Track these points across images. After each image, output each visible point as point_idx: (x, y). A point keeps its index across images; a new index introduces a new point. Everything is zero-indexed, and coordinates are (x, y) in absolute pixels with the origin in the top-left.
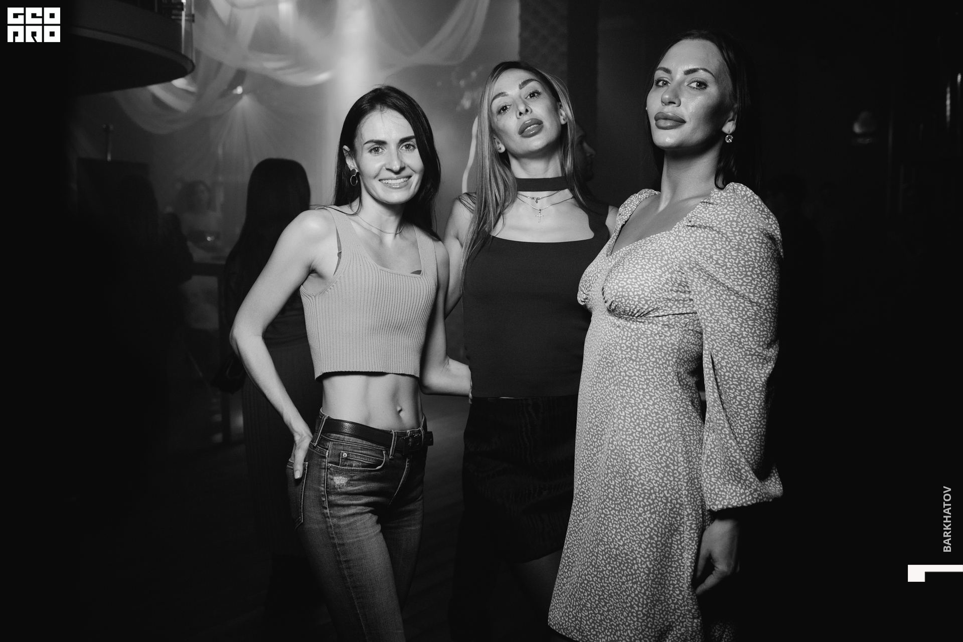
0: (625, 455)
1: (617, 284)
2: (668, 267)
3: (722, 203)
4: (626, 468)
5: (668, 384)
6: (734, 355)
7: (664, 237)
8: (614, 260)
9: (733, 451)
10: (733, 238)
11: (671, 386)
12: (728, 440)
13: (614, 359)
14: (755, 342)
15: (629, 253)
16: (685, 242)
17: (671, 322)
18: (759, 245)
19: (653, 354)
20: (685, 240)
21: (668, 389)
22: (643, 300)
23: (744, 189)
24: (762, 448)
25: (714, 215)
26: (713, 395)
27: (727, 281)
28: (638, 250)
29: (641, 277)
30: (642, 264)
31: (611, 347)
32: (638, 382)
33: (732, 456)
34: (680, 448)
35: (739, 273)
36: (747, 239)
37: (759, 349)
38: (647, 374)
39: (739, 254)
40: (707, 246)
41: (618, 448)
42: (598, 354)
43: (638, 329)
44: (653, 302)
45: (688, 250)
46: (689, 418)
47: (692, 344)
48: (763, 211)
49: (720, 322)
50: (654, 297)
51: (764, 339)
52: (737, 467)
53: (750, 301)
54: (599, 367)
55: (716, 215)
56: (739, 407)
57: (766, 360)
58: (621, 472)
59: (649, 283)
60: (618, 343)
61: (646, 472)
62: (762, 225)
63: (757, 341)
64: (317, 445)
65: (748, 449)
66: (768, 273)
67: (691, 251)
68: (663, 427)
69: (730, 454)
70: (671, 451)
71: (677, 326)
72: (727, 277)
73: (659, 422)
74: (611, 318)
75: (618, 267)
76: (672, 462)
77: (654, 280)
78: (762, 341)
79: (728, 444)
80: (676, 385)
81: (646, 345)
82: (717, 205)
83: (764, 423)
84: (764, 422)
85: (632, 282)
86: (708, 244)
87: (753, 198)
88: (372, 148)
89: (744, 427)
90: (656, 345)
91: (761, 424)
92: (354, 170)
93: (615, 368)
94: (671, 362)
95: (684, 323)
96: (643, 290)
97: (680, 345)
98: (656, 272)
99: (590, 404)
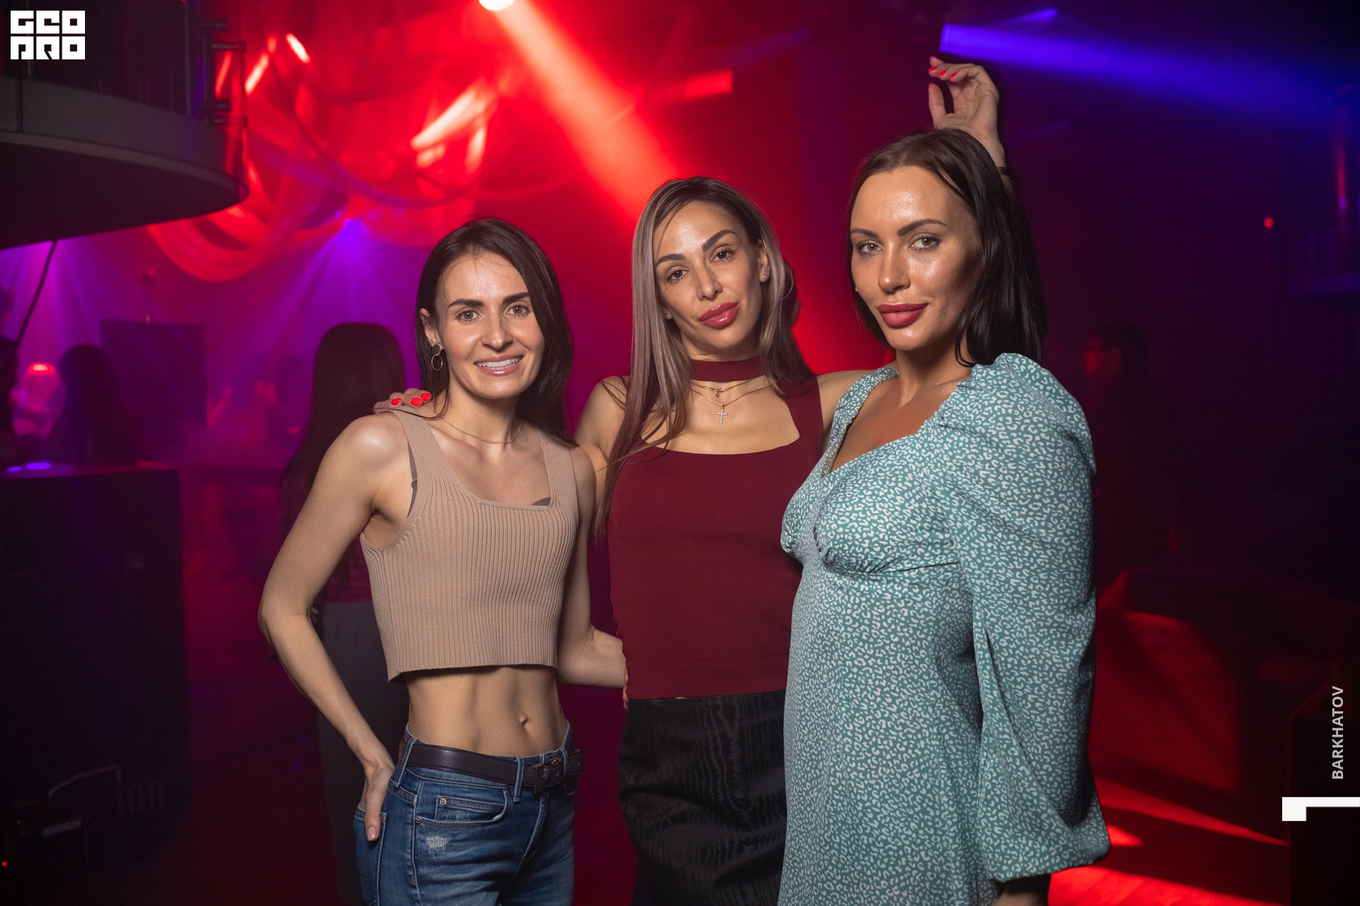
0: (856, 795)
1: (836, 521)
2: (914, 491)
3: (989, 387)
4: (857, 816)
5: (920, 677)
6: (1019, 629)
7: (906, 444)
8: (832, 483)
9: (1027, 784)
10: (1009, 442)
11: (925, 681)
12: (1018, 767)
13: (835, 640)
14: (1052, 606)
15: (853, 472)
16: (936, 451)
17: (923, 579)
18: (1052, 451)
19: (894, 631)
20: (936, 448)
21: (922, 685)
22: (876, 545)
23: (1024, 362)
24: (1074, 775)
25: (977, 407)
26: (992, 694)
27: (1002, 511)
28: (867, 466)
29: (872, 509)
30: (873, 488)
31: (829, 620)
32: (873, 676)
33: (1025, 791)
34: (942, 781)
35: (1022, 497)
36: (1031, 442)
37: (1060, 617)
38: (886, 662)
39: (1020, 467)
40: (970, 457)
41: (844, 782)
42: (810, 633)
43: (871, 591)
44: (893, 548)
45: (942, 464)
46: (956, 731)
47: (959, 611)
48: (1057, 393)
49: (994, 576)
50: (893, 541)
51: (1066, 600)
52: (1034, 809)
53: (1041, 541)
54: (812, 652)
55: (980, 406)
56: (1032, 711)
57: (1071, 633)
58: (850, 822)
59: (885, 518)
60: (839, 614)
61: (891, 821)
62: (1053, 418)
63: (1055, 604)
64: (401, 785)
65: (1051, 779)
66: (1068, 494)
67: (945, 465)
68: (915, 747)
69: (1022, 789)
70: (929, 786)
71: (933, 585)
72: (1002, 504)
73: (908, 739)
74: (830, 575)
75: (836, 494)
76: (931, 804)
77: (893, 513)
78: (1063, 604)
79: (1019, 773)
80: (933, 679)
81: (883, 617)
82: (981, 390)
83: (1074, 736)
84: (1074, 733)
85: (859, 517)
86: (971, 453)
87: (1040, 374)
88: (460, 312)
89: (1042, 744)
90: (899, 616)
91: (1070, 737)
92: (437, 346)
93: (836, 654)
94: (924, 642)
95: (944, 580)
96: (875, 529)
97: (939, 613)
98: (896, 501)
99: (800, 711)
